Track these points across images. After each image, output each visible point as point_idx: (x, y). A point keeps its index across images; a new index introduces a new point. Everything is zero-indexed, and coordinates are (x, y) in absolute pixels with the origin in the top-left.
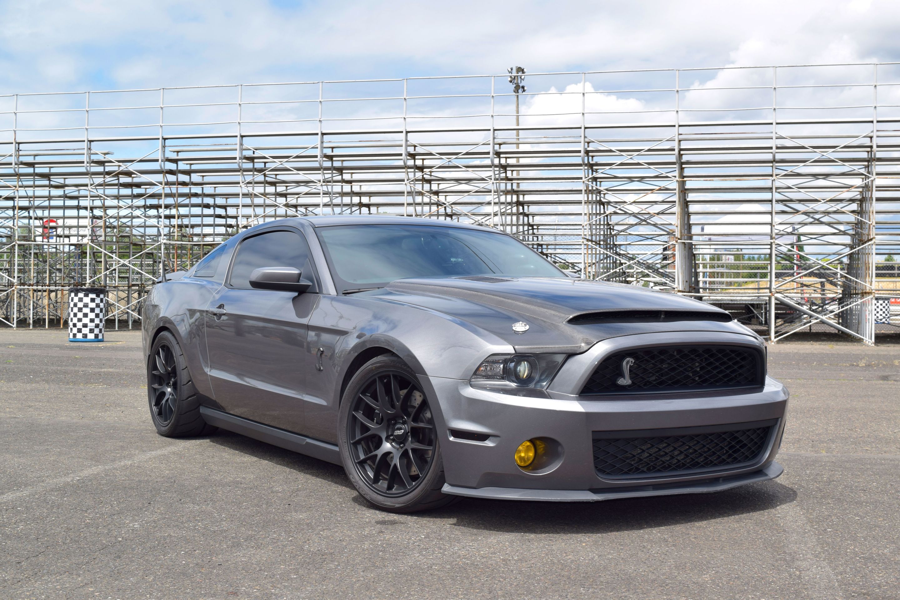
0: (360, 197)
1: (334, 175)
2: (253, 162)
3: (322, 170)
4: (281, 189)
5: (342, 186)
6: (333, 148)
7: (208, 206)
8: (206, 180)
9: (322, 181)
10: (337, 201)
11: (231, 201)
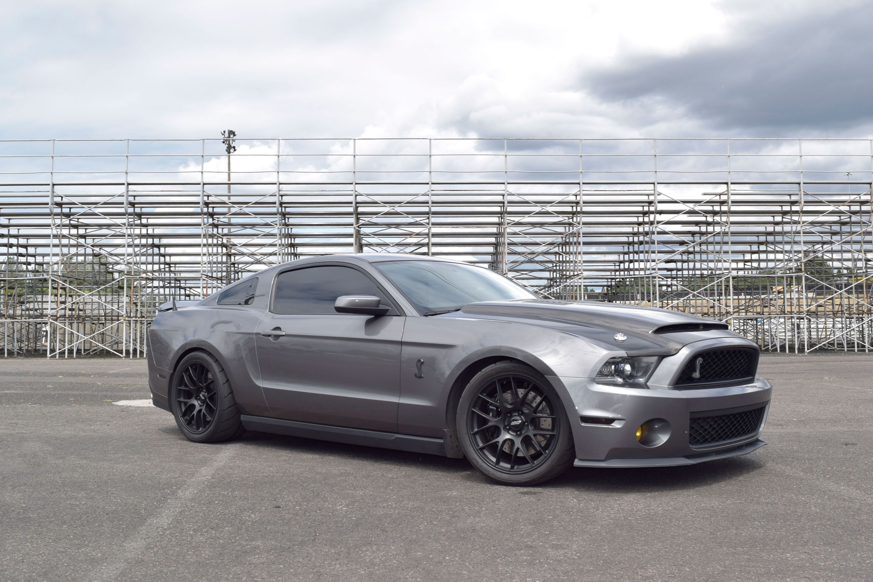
0: (153, 239)
1: (136, 219)
2: (62, 208)
3: (127, 215)
4: (82, 231)
5: (141, 229)
6: (135, 196)
7: (11, 246)
8: (13, 222)
9: (127, 225)
10: (137, 241)
11: (32, 241)
